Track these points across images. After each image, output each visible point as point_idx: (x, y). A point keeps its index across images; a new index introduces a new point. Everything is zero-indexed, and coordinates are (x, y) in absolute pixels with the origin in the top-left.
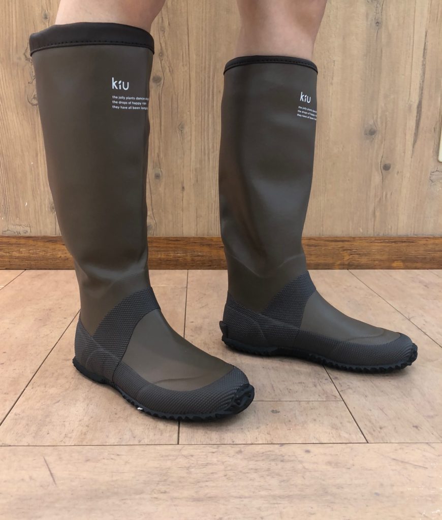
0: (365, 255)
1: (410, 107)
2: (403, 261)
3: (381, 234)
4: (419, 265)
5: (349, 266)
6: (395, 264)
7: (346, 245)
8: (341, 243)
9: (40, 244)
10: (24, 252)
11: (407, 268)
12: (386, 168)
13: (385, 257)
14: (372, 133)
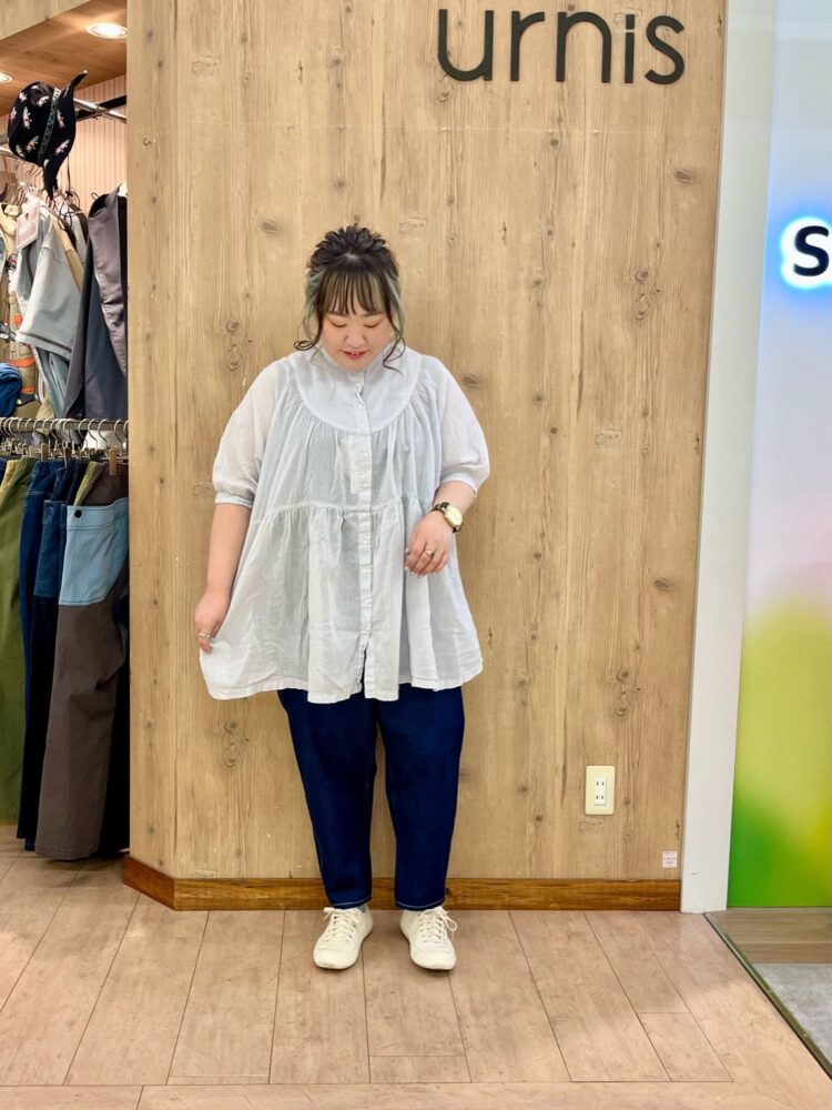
0: (524, 897)
1: (556, 770)
2: (559, 903)
3: (538, 877)
4: (574, 906)
5: (509, 907)
6: (552, 906)
7: (506, 888)
8: (500, 887)
9: (225, 887)
10: (210, 894)
11: (562, 909)
12: (539, 819)
13: (542, 899)
14: (524, 789)
